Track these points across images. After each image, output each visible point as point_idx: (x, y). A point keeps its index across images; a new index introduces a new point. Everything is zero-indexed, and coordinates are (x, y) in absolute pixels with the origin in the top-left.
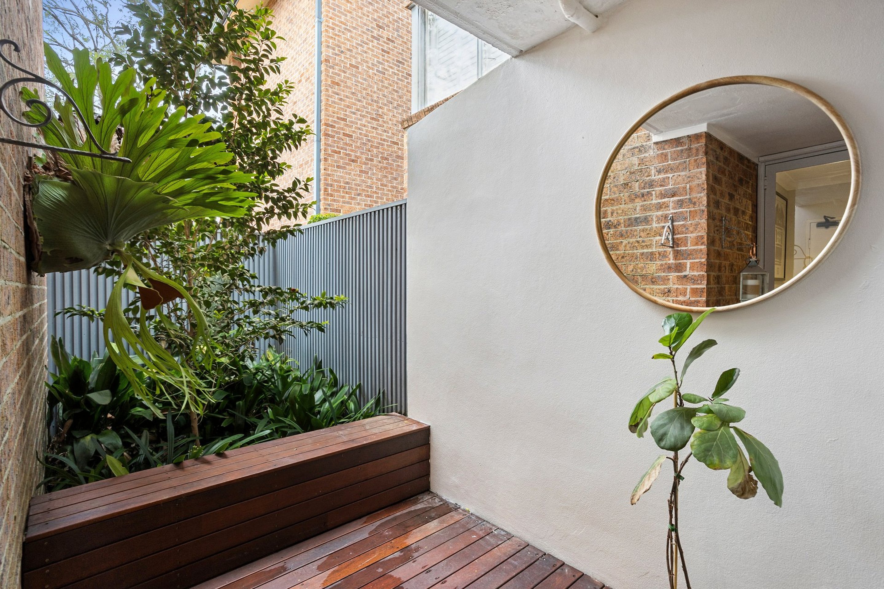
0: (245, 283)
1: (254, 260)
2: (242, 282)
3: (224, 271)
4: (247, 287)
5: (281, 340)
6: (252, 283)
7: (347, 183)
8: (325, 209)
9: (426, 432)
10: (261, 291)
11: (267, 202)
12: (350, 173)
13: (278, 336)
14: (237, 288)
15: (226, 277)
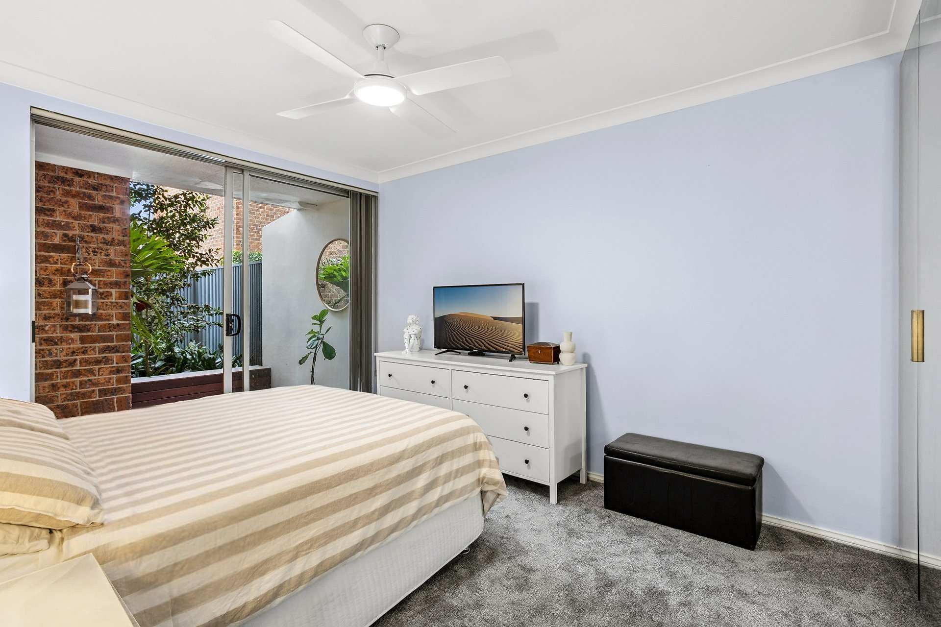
0: (179, 302)
1: (184, 291)
2: (177, 302)
3: (168, 297)
4: (180, 304)
5: (198, 331)
6: (183, 303)
7: (256, 225)
8: (237, 244)
9: (268, 371)
10: (188, 307)
11: (194, 258)
12: (259, 217)
13: (196, 329)
14: (174, 305)
15: (169, 300)
